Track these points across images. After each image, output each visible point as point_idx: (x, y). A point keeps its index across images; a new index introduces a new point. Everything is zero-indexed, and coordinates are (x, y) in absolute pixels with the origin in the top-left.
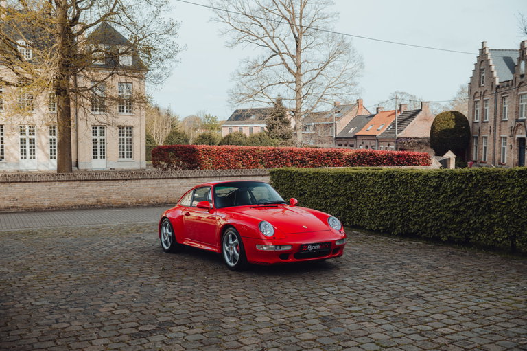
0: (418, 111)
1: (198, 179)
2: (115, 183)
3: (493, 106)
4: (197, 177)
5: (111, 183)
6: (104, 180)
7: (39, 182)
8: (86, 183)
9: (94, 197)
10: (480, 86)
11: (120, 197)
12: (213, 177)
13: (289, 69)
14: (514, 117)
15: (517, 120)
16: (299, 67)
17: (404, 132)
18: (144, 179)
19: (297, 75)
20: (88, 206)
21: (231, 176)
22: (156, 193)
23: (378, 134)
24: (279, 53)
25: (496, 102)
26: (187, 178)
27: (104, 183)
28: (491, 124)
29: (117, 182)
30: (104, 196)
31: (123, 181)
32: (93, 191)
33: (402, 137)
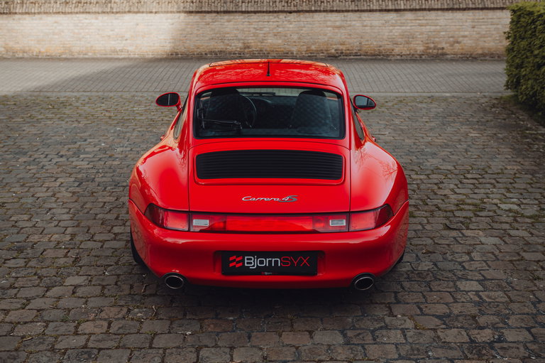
1: (420, 13)
2: (271, 17)
4: (416, 10)
5: (266, 17)
6: (255, 12)
7: (156, 13)
8: (226, 17)
9: (239, 40)
11: (280, 41)
12: (448, 10)
18: (320, 11)
20: (230, 53)
21: (482, 9)
22: (341, 36)
26: (396, 10)
27: (254, 17)
29: (275, 15)
30: (254, 38)
31: (285, 14)
32: (237, 29)
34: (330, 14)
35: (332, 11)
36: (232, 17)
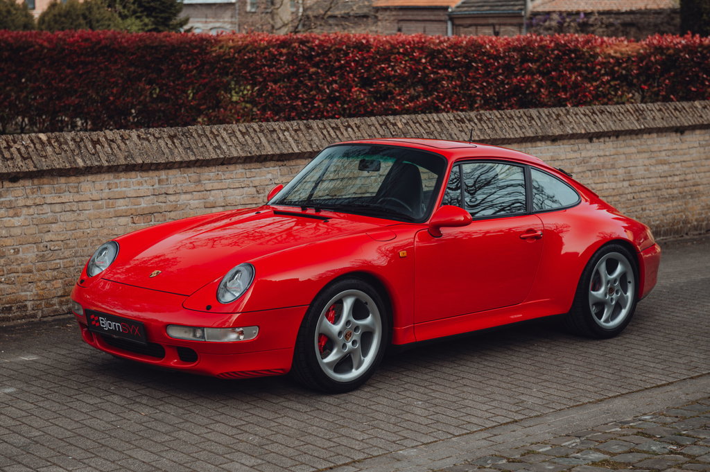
23: (454, 3)
33: (540, 9)
34: (123, 178)
35: (130, 168)
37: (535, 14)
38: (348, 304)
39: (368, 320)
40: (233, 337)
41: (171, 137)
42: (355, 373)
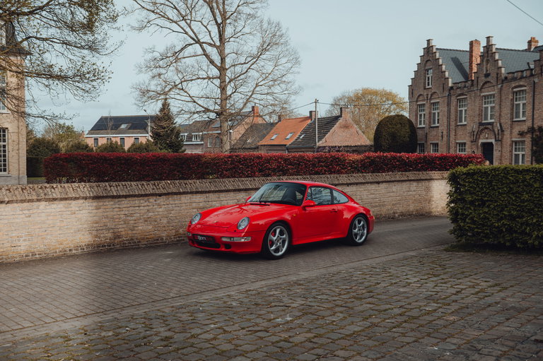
0: (336, 118)
3: (446, 109)
6: (126, 197)
9: (109, 229)
10: (425, 89)
11: (150, 227)
13: (212, 62)
14: (476, 120)
15: (481, 124)
16: (223, 60)
17: (324, 140)
19: (222, 69)
23: (288, 143)
24: (198, 42)
25: (449, 105)
27: (125, 203)
28: (443, 128)
29: (146, 198)
30: (124, 226)
31: (155, 198)
32: (107, 217)
33: (322, 145)
34: (195, 196)
35: (197, 192)
36: (102, 204)
37: (319, 147)
38: (278, 231)
39: (284, 236)
40: (243, 240)
41: (210, 183)
42: (280, 253)
